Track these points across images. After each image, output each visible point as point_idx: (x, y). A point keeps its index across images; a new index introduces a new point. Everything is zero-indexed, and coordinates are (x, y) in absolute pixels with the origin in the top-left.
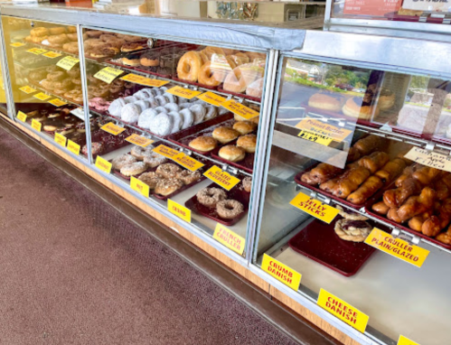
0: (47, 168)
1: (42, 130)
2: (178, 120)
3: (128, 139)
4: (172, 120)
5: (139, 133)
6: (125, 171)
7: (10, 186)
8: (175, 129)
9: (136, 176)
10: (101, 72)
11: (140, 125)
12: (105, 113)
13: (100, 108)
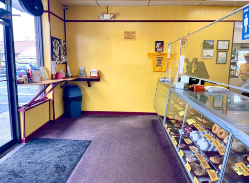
0: (169, 148)
1: (170, 133)
2: (212, 147)
3: (190, 147)
4: (209, 146)
5: (196, 146)
6: (188, 159)
7: (154, 149)
8: (210, 150)
9: (189, 163)
10: (189, 120)
11: (198, 143)
12: (189, 134)
13: (188, 132)
